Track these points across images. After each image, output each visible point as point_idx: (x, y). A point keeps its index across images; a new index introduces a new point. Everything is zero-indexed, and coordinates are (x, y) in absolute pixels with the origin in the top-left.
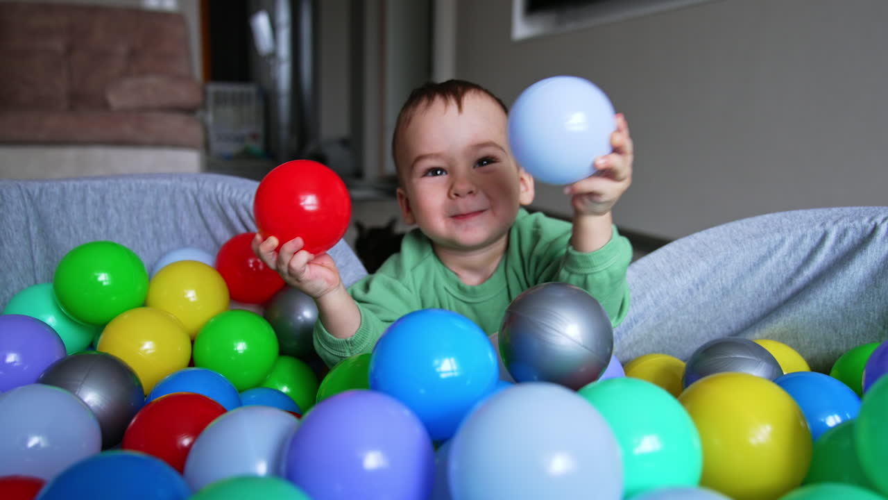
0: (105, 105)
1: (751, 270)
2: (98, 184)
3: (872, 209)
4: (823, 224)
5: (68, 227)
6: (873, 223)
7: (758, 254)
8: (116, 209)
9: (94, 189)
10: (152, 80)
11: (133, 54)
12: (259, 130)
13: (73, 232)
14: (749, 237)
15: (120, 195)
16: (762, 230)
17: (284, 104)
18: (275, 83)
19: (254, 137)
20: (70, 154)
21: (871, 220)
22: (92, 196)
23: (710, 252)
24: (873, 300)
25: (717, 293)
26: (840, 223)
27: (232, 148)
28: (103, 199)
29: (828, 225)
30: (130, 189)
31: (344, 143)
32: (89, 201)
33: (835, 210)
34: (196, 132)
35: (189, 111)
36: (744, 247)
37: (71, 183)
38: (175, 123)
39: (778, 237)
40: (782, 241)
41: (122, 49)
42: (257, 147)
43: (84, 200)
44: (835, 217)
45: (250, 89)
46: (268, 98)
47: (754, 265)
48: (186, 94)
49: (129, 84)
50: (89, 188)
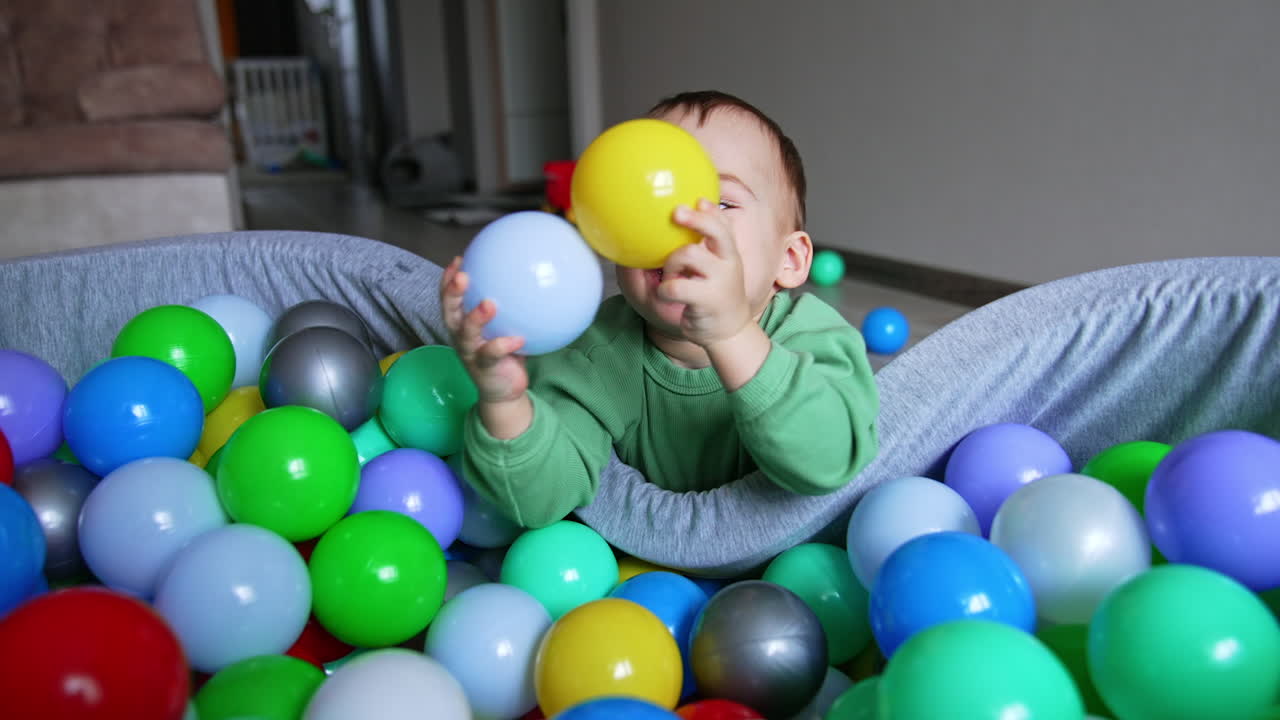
0: (81, 116)
1: (987, 396)
2: (76, 260)
3: (1139, 269)
4: (1076, 312)
5: (36, 326)
6: (1144, 299)
7: (994, 373)
8: (105, 294)
9: (70, 268)
10: (147, 73)
11: (115, 30)
12: (320, 126)
13: (44, 332)
14: (979, 352)
15: (108, 273)
16: (994, 336)
17: (352, 85)
18: (336, 53)
19: (312, 136)
20: (33, 191)
21: (1140, 295)
22: (70, 279)
23: (930, 388)
24: (1155, 397)
25: (946, 435)
26: (1099, 305)
27: (282, 156)
28: (84, 281)
29: (1084, 312)
30: (123, 263)
31: (445, 140)
32: (65, 286)
33: (1086, 278)
34: (221, 147)
35: (207, 116)
36: (975, 370)
37: (36, 264)
38: (187, 134)
39: (1019, 345)
40: (1026, 350)
41: (97, 24)
42: (317, 151)
43: (57, 286)
44: (1089, 296)
45: (302, 64)
46: (327, 77)
47: (991, 389)
48: (198, 91)
49: (111, 80)
50: (63, 267)
